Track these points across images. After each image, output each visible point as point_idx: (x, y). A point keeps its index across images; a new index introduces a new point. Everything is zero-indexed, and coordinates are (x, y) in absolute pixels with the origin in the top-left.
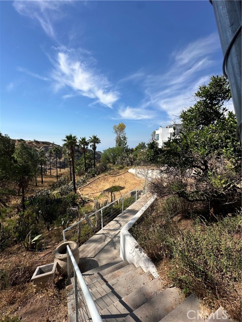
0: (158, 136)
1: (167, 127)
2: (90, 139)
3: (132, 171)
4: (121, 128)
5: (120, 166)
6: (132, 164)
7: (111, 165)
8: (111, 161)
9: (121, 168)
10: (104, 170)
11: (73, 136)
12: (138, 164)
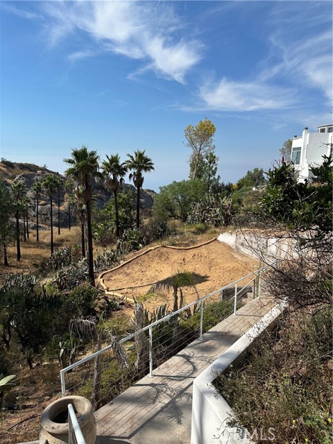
0: (299, 154)
1: (323, 131)
2: (129, 159)
3: (227, 238)
4: (205, 133)
5: (200, 225)
6: (228, 220)
7: (177, 222)
8: (178, 212)
9: (201, 231)
10: (160, 233)
11: (89, 151)
12: (243, 223)
